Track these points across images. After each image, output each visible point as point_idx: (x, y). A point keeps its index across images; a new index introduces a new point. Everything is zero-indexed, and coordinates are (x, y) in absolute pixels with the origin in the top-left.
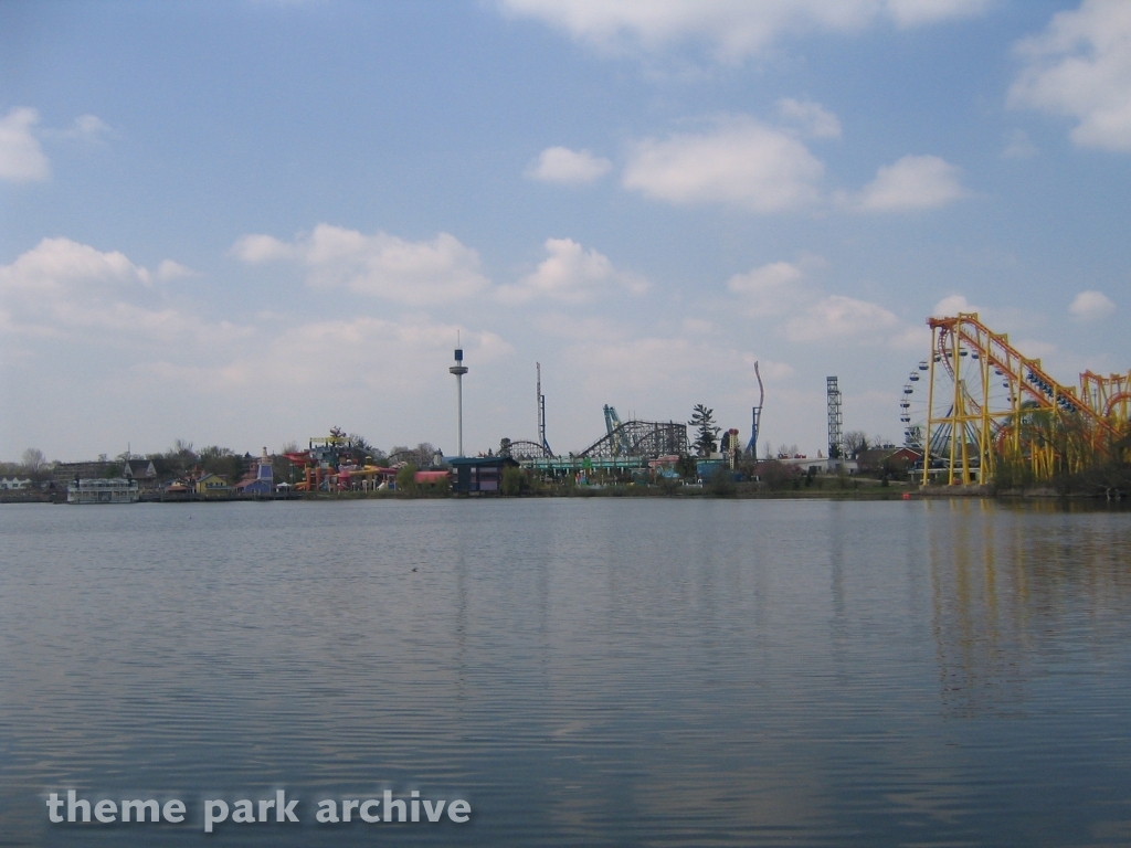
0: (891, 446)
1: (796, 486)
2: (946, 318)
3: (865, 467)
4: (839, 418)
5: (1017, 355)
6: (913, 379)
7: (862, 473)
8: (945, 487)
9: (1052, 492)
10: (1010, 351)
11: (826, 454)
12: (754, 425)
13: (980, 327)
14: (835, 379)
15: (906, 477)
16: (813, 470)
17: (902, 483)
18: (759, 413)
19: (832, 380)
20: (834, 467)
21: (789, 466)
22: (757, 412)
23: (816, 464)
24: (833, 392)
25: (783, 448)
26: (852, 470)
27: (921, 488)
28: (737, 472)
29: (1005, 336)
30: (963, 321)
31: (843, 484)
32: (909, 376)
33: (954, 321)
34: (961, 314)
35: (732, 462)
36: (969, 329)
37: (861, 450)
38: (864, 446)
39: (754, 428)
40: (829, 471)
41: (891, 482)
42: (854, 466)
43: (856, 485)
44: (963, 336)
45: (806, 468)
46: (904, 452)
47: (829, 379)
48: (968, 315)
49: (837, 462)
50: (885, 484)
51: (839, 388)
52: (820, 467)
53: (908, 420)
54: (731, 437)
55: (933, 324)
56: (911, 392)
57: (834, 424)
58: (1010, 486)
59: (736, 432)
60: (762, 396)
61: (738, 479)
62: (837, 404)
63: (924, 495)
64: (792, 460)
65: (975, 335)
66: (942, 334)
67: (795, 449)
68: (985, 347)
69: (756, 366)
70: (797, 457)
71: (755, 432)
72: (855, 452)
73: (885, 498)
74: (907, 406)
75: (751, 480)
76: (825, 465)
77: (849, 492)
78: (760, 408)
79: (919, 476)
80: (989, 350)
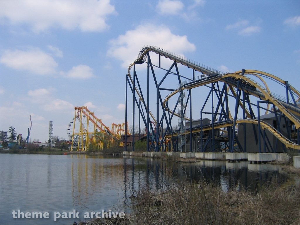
0: (65, 140)
1: (37, 150)
2: (79, 107)
3: (57, 146)
4: (52, 132)
5: (96, 118)
6: (71, 123)
7: (56, 147)
8: (76, 151)
9: (102, 153)
10: (94, 117)
11: (47, 142)
12: (28, 133)
13: (87, 110)
14: (52, 121)
15: (68, 148)
16: (43, 146)
17: (66, 150)
18: (30, 130)
19: (51, 122)
20: (49, 145)
21: (36, 145)
22: (29, 130)
23: (43, 145)
24: (51, 125)
25: (35, 140)
26: (54, 146)
27: (70, 151)
28: (20, 146)
29: (93, 113)
30: (83, 108)
31: (50, 150)
32: (70, 122)
33: (81, 108)
34: (83, 107)
35: (19, 143)
36: (85, 111)
37: (57, 141)
38: (58, 140)
39: (28, 134)
40: (47, 146)
41: (63, 150)
42: (54, 145)
43: (53, 150)
44: (83, 112)
45: (41, 145)
46: (68, 142)
47: (50, 121)
48: (85, 107)
49: (50, 144)
50: (62, 150)
51: (53, 124)
52: (45, 145)
53: (69, 133)
54: (20, 136)
55: (76, 108)
56: (70, 126)
57: (51, 134)
58: (92, 152)
59: (21, 135)
60: (31, 125)
61: (20, 148)
62: (52, 128)
63: (71, 154)
64: (36, 143)
65: (86, 112)
66: (78, 111)
67: (38, 140)
68: (88, 115)
69: (30, 116)
70: (39, 142)
71: (29, 135)
72: (55, 141)
73: (62, 154)
74: (69, 130)
75: (24, 148)
76: (46, 145)
77: (51, 152)
78: (31, 128)
79: (71, 148)
80: (89, 117)
